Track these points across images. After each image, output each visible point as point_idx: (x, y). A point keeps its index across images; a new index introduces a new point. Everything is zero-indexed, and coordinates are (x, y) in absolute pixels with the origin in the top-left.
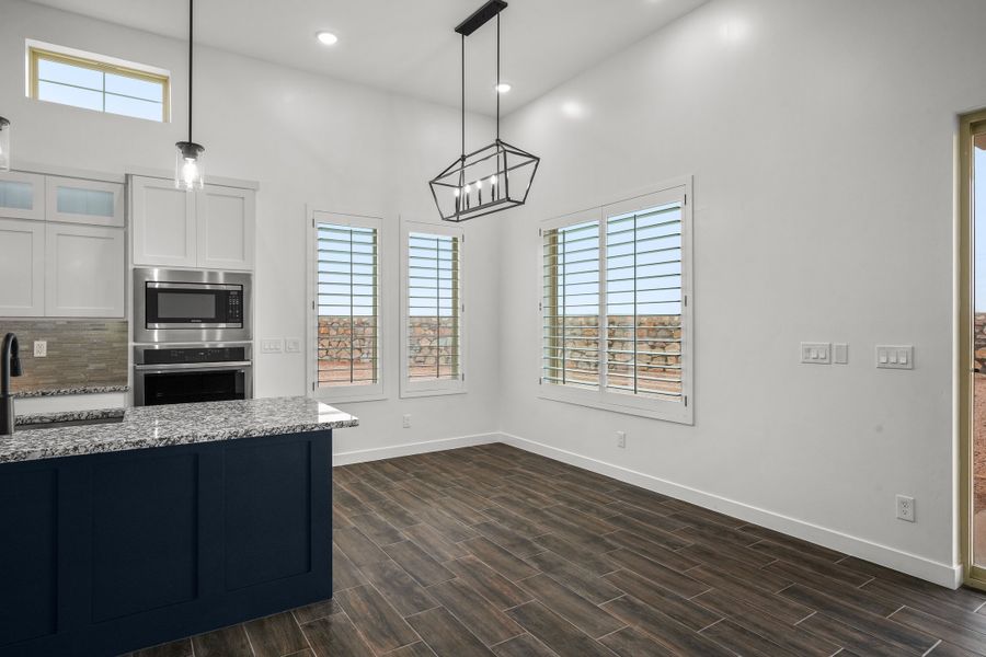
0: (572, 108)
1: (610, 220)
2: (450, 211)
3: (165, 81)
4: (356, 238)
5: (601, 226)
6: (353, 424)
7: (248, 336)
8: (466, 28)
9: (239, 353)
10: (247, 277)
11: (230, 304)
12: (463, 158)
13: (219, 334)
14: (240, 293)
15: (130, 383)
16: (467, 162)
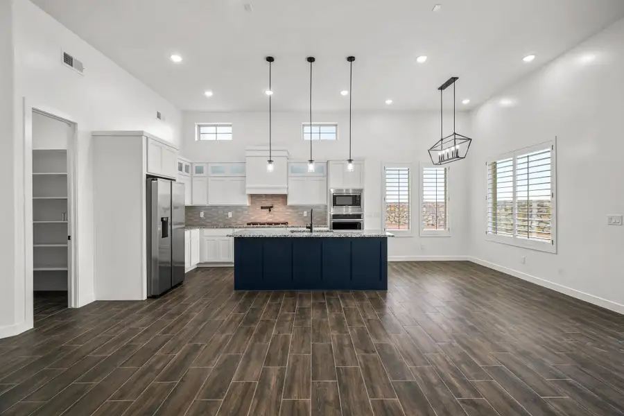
0: (506, 102)
1: (518, 157)
2: (437, 161)
3: (336, 125)
4: (401, 172)
5: (514, 161)
6: (393, 236)
7: (362, 211)
8: (442, 88)
9: (359, 216)
10: (361, 190)
11: (356, 200)
12: (442, 140)
13: (351, 209)
14: (360, 196)
15: (329, 225)
16: (444, 141)
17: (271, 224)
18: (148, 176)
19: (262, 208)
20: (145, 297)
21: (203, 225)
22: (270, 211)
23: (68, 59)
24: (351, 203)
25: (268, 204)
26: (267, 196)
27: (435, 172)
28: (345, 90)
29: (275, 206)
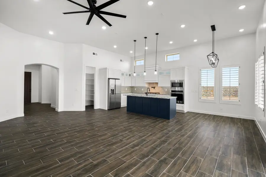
7: (184, 89)
9: (182, 91)
11: (181, 85)
13: (179, 89)
14: (182, 83)
17: (154, 93)
18: (108, 78)
19: (152, 87)
20: (107, 109)
21: (135, 93)
22: (154, 88)
23: (94, 54)
24: (179, 86)
25: (154, 86)
26: (153, 83)
27: (229, 70)
28: (171, 41)
29: (156, 87)
